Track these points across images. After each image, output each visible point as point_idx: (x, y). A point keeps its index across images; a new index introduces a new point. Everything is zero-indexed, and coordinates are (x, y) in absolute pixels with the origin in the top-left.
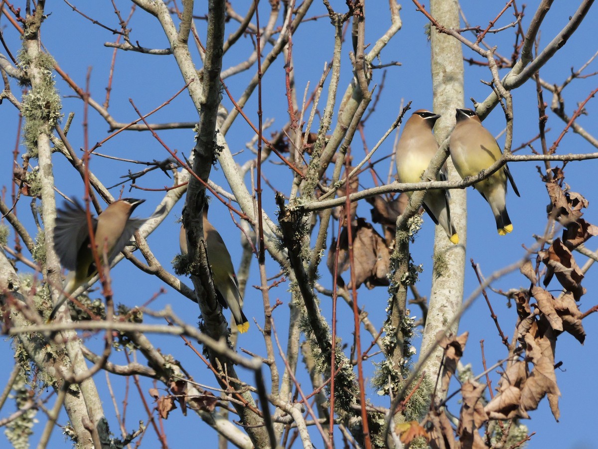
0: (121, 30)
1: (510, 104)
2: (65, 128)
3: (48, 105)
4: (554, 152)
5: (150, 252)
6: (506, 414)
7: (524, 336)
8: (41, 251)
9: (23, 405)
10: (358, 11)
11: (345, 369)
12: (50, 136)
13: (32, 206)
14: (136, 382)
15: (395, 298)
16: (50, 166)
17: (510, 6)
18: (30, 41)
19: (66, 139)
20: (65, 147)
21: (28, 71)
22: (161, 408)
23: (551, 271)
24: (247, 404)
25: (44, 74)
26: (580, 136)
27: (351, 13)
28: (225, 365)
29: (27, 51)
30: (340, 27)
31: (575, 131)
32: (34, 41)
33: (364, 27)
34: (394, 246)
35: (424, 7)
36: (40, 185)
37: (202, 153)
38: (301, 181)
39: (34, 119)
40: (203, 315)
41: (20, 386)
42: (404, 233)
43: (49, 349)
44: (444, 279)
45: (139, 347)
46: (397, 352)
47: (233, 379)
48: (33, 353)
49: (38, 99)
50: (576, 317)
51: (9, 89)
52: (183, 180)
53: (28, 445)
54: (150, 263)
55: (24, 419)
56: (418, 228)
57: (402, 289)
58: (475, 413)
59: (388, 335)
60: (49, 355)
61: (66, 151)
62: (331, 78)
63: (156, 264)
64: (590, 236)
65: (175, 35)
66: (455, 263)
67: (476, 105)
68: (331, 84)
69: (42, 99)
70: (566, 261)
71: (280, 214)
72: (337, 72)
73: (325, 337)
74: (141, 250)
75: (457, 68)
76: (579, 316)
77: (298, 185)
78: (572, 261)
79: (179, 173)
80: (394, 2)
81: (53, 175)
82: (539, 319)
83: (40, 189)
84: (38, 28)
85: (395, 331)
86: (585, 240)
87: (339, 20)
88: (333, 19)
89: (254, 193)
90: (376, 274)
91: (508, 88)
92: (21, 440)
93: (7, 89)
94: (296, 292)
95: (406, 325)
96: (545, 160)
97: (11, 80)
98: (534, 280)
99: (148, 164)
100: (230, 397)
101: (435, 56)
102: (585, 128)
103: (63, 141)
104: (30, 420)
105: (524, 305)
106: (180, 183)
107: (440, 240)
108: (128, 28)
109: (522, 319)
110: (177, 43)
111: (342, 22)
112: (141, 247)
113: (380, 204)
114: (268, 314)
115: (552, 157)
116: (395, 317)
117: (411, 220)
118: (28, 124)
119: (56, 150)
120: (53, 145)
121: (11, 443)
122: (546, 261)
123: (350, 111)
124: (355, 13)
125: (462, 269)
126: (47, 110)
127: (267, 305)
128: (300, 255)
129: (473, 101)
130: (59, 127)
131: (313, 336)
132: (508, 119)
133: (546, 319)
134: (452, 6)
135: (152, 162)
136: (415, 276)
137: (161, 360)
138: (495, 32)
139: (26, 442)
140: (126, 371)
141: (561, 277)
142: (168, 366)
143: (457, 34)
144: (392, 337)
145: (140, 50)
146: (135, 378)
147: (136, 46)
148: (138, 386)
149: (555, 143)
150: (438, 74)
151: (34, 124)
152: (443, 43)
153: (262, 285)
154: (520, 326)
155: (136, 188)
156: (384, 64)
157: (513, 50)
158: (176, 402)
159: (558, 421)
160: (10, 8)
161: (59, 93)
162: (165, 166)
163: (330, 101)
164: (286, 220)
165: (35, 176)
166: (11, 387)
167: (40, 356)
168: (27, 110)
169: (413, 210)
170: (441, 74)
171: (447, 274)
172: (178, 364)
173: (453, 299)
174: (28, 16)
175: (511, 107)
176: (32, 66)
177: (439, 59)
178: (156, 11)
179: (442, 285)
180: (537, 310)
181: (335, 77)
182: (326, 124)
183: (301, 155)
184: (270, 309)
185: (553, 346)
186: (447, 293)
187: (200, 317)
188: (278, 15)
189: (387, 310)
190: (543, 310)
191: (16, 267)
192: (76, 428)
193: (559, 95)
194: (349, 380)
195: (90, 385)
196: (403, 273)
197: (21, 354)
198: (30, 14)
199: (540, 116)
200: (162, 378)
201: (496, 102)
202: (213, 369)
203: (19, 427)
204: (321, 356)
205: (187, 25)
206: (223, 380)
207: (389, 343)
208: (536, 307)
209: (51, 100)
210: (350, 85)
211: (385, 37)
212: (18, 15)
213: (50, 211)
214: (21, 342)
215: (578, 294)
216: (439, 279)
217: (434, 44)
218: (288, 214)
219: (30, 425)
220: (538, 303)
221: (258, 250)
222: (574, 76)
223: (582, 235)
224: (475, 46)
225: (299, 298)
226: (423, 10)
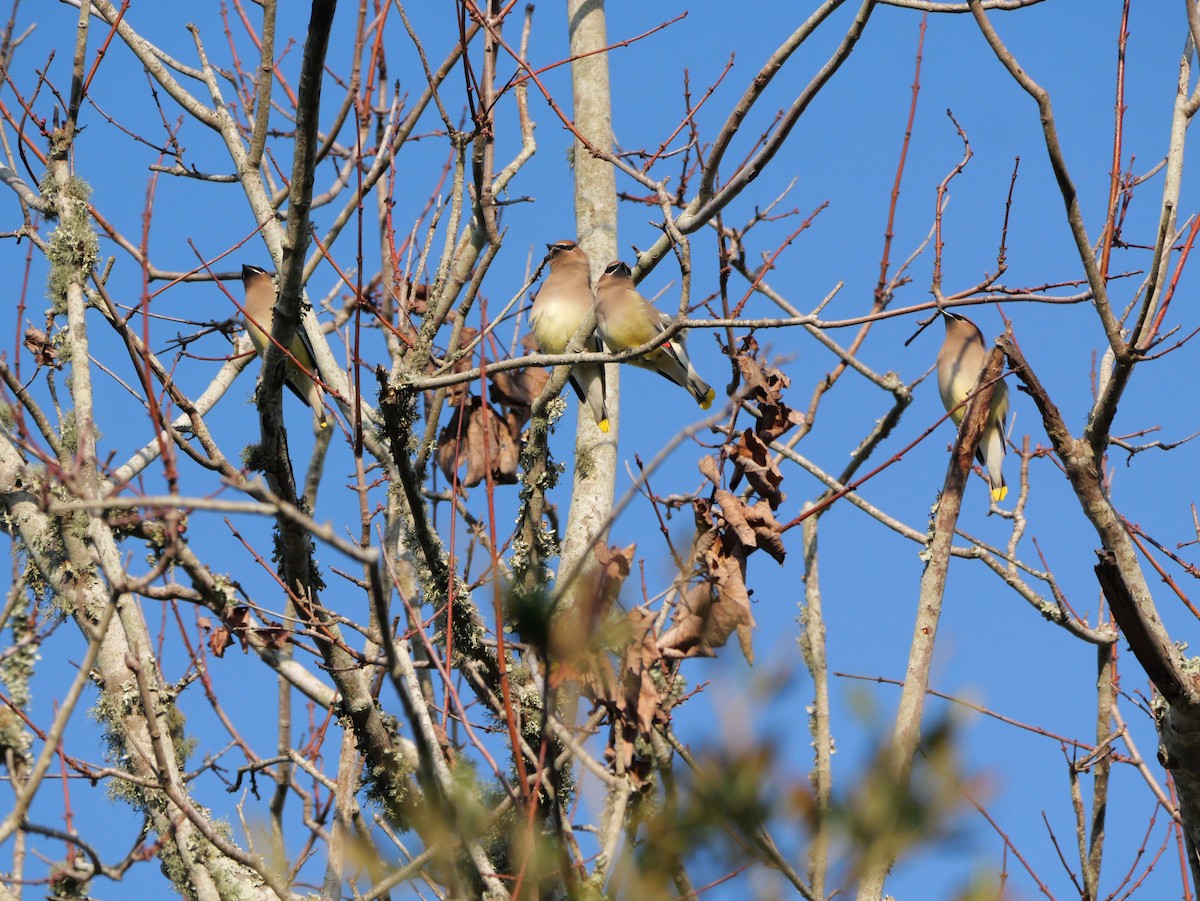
0: (173, 150)
1: (687, 252)
2: (103, 276)
3: (81, 247)
4: (739, 315)
5: (211, 442)
6: (685, 651)
7: (704, 556)
8: (70, 436)
9: (22, 636)
10: (486, 129)
11: (462, 598)
12: (82, 286)
13: (49, 379)
14: (175, 608)
15: (527, 506)
16: (83, 326)
17: (687, 124)
18: (58, 161)
19: (104, 290)
20: (102, 302)
21: (56, 201)
22: (215, 643)
23: (741, 470)
24: (335, 640)
25: (75, 205)
26: (766, 297)
27: (477, 132)
28: (309, 588)
29: (53, 176)
30: (462, 150)
31: (759, 290)
32: (63, 162)
33: (493, 150)
34: (528, 438)
35: (573, 123)
36: (70, 350)
37: (284, 312)
38: (405, 350)
39: (63, 264)
40: (279, 524)
41: (19, 611)
42: (541, 420)
43: (69, 567)
44: (589, 482)
45: (181, 563)
46: (530, 576)
47: (318, 607)
48: (47, 572)
49: (69, 238)
50: (773, 529)
51: (30, 224)
52: (245, 348)
53: (27, 688)
54: (210, 456)
55: (23, 655)
56: (560, 414)
57: (537, 494)
58: (644, 649)
59: (519, 554)
60: (69, 575)
61: (103, 306)
62: (449, 217)
63: (219, 456)
64: (792, 425)
65: (243, 157)
66: (603, 462)
67: (639, 255)
68: (450, 224)
69: (73, 237)
70: (760, 458)
71: (381, 394)
72: (458, 208)
73: (437, 555)
74: (200, 438)
75: (609, 206)
76: (777, 528)
77: (402, 356)
78: (768, 458)
79: (240, 339)
80: (526, 119)
81: (86, 338)
82: (723, 533)
83: (70, 356)
84: (69, 145)
85: (528, 549)
86: (785, 431)
87: (462, 140)
88: (454, 139)
89: (350, 364)
90: (499, 469)
91: (684, 232)
92: (18, 682)
93: (28, 224)
94: (398, 496)
95: (542, 542)
96: (727, 327)
97: (32, 213)
98: (718, 482)
99: (204, 325)
100: (313, 631)
101: (580, 189)
102: (771, 286)
103: (101, 293)
104: (30, 657)
105: (704, 515)
106: (241, 351)
107: (584, 431)
108: (180, 148)
109: (701, 533)
110: (246, 168)
111: (466, 144)
112: (199, 434)
113: (501, 378)
114: (367, 523)
115: (736, 322)
116: (526, 531)
117: (551, 403)
118: (55, 270)
119: (92, 305)
120: (87, 299)
121: (5, 685)
122: (734, 457)
123: (467, 261)
124: (482, 131)
125: (613, 469)
126: (79, 253)
127: (365, 511)
128: (407, 448)
129: (635, 249)
130: (95, 274)
131: (422, 555)
132: (685, 272)
133: (734, 532)
134: (603, 124)
135: (208, 322)
136: (554, 477)
137: (210, 581)
138: (664, 158)
139: (25, 685)
140: (162, 593)
141: (753, 477)
142: (218, 589)
143: (617, 160)
144: (523, 557)
145: (197, 175)
146: (173, 604)
147: (192, 171)
148: (176, 613)
149: (739, 304)
150: (583, 213)
151: (63, 271)
152: (591, 172)
153: (358, 484)
154: (699, 543)
155: (188, 356)
156: (513, 199)
157: (679, 182)
158: (233, 636)
159: (751, 665)
160: (33, 119)
161: (95, 230)
162: (226, 328)
163: (449, 247)
164: (389, 402)
165: (64, 339)
166: (9, 614)
167: (57, 576)
168: (53, 252)
169: (554, 391)
170: (588, 213)
171: (593, 475)
172: (236, 585)
173: (601, 508)
174: (56, 129)
175: (689, 257)
176: (61, 194)
177: (586, 193)
178: (219, 125)
179: (587, 490)
180: (721, 521)
181: (456, 215)
182: (443, 277)
183: (407, 316)
184: (369, 516)
185: (743, 567)
186: (593, 500)
187: (276, 527)
188: (368, 133)
189: (517, 521)
190: (730, 520)
191: (26, 459)
192: (104, 671)
193: (738, 242)
194: (467, 612)
195: (133, 613)
196: (539, 473)
197: (31, 573)
198: (58, 127)
199: (721, 268)
200: (210, 604)
201: (668, 247)
202: (292, 594)
203: (15, 664)
204: (431, 579)
205: (259, 144)
206: (306, 609)
207: (519, 565)
208: (719, 517)
209: (85, 239)
210: (468, 226)
211: (515, 165)
212: (42, 128)
213: (82, 385)
214: (32, 556)
215: (775, 501)
216: (582, 482)
217: (578, 174)
218: (392, 393)
219: (30, 663)
220: (723, 511)
221: (354, 439)
222: (758, 218)
223: (781, 424)
224: (642, 176)
225: (402, 504)
226: (572, 127)
